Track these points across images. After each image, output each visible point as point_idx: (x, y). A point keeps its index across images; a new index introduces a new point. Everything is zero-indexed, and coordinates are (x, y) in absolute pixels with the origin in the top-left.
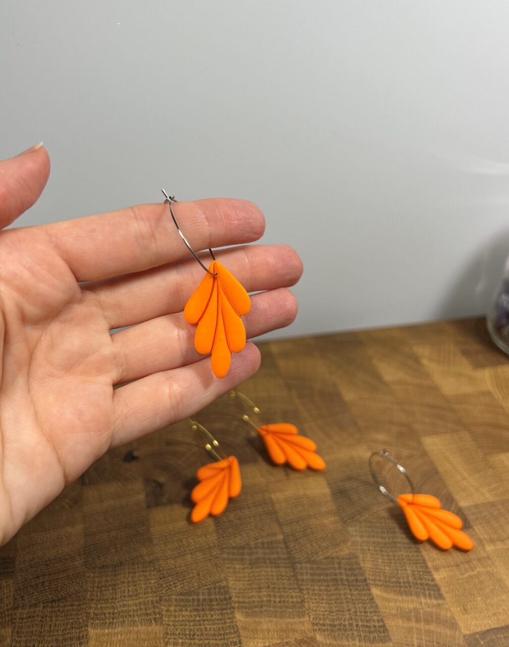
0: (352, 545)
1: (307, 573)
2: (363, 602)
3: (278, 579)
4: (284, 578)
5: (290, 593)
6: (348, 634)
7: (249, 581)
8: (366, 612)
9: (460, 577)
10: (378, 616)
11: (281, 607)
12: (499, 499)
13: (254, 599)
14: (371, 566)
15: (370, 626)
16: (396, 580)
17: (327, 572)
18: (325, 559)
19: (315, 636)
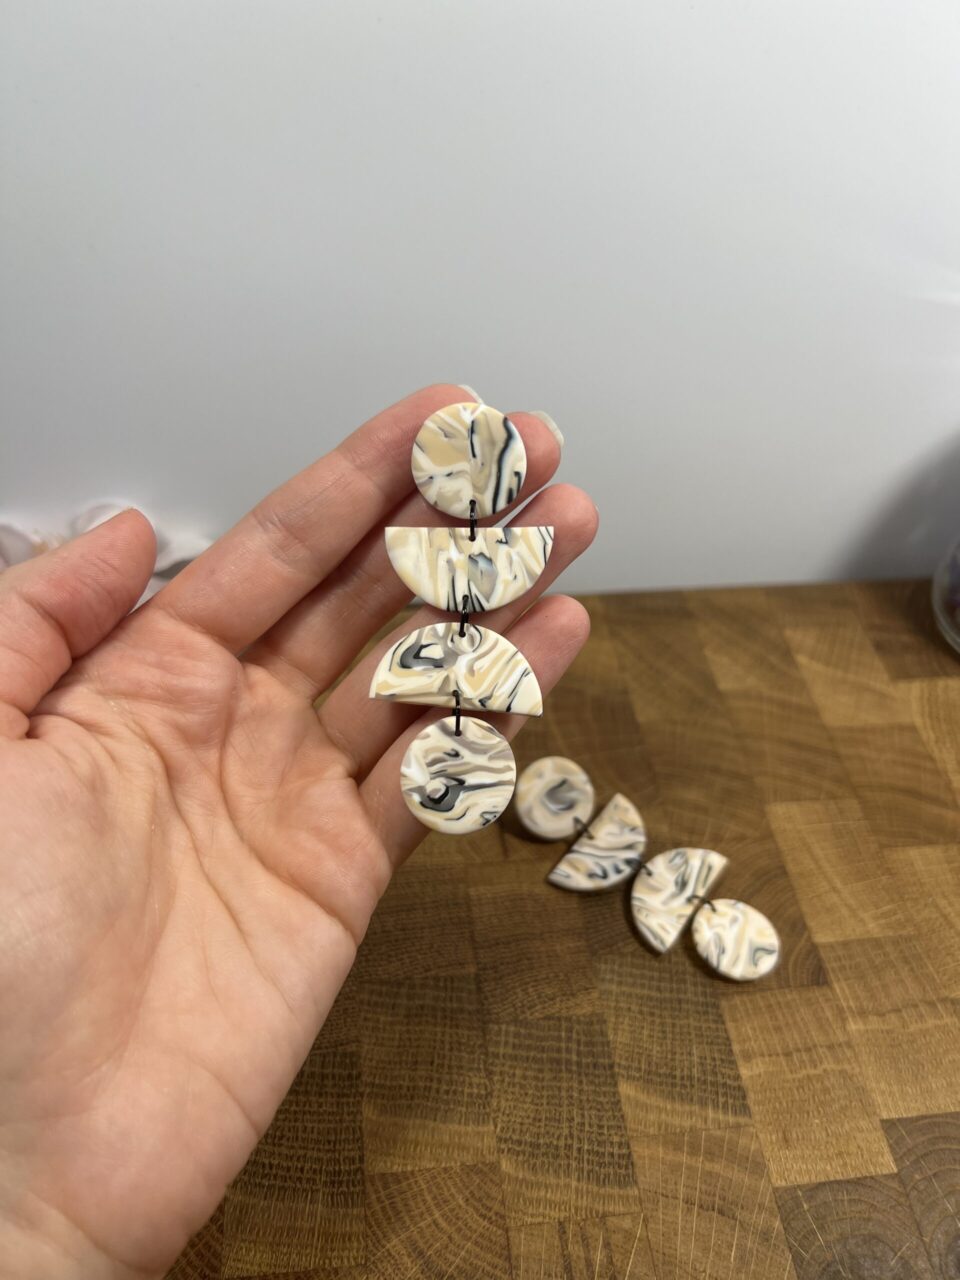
0: (599, 998)
1: (506, 1043)
2: (599, 1107)
4: (463, 1048)
5: (469, 1076)
6: (560, 1165)
7: (399, 1047)
9: (789, 1076)
10: (622, 1136)
11: (447, 1103)
12: (891, 934)
13: (402, 1082)
14: (628, 1041)
15: (603, 1154)
16: (668, 1071)
17: (543, 1044)
18: (545, 1018)
19: (499, 1162)
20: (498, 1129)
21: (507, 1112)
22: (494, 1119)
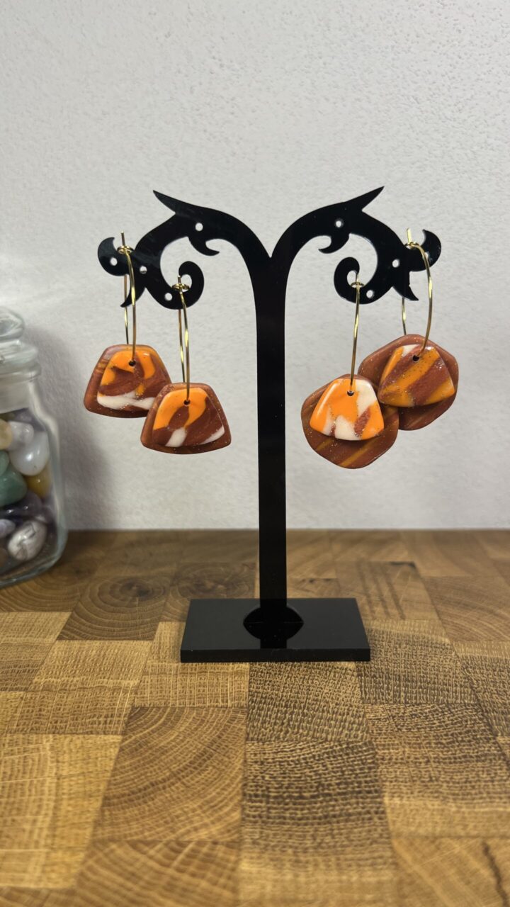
20: (454, 653)
21: (448, 660)
22: (458, 657)
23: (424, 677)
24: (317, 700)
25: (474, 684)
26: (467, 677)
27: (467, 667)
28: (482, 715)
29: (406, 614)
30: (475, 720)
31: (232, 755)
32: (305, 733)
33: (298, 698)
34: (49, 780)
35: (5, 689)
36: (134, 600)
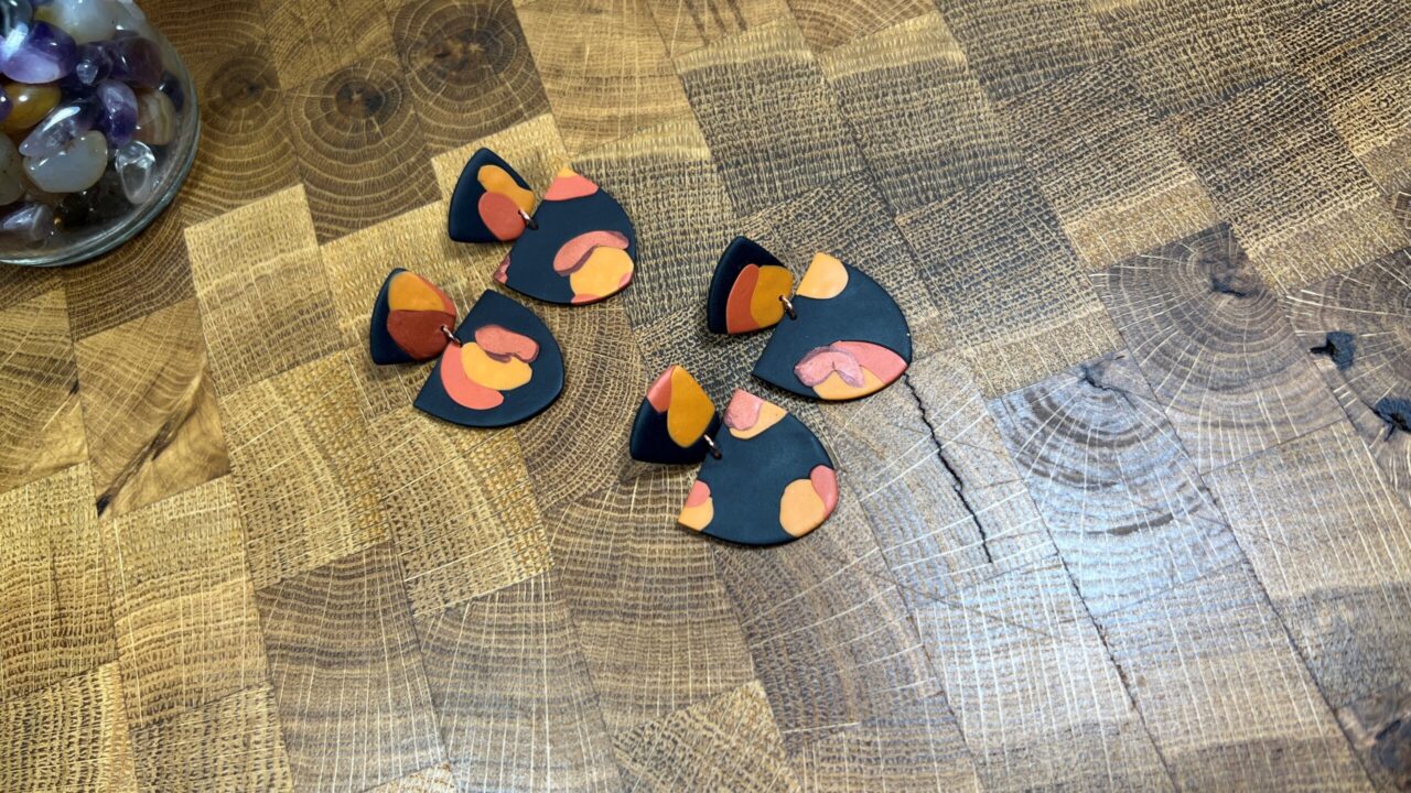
3: (894, 133)
8: (723, 111)
23: (795, 142)
24: (684, 233)
25: (855, 132)
26: (847, 123)
27: (843, 103)
28: (875, 186)
29: (745, 15)
30: (868, 198)
31: (626, 354)
32: (689, 291)
33: (663, 237)
34: (456, 463)
35: (317, 356)
36: (370, 125)
